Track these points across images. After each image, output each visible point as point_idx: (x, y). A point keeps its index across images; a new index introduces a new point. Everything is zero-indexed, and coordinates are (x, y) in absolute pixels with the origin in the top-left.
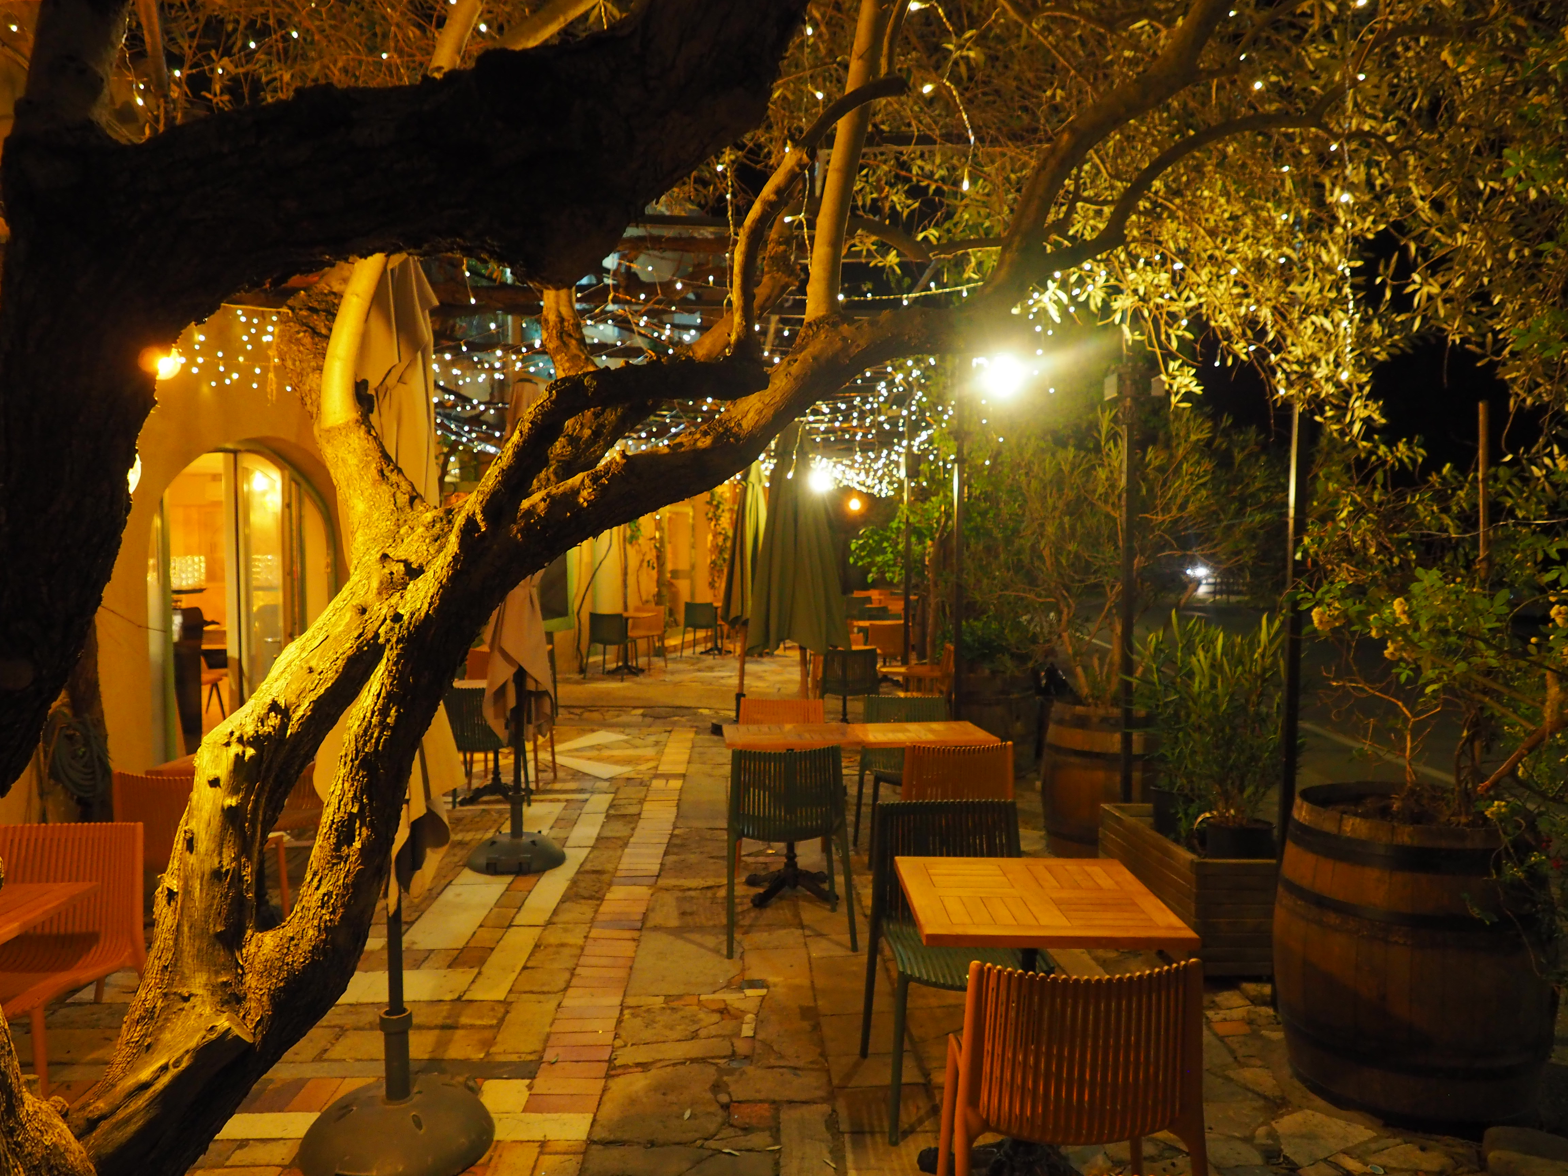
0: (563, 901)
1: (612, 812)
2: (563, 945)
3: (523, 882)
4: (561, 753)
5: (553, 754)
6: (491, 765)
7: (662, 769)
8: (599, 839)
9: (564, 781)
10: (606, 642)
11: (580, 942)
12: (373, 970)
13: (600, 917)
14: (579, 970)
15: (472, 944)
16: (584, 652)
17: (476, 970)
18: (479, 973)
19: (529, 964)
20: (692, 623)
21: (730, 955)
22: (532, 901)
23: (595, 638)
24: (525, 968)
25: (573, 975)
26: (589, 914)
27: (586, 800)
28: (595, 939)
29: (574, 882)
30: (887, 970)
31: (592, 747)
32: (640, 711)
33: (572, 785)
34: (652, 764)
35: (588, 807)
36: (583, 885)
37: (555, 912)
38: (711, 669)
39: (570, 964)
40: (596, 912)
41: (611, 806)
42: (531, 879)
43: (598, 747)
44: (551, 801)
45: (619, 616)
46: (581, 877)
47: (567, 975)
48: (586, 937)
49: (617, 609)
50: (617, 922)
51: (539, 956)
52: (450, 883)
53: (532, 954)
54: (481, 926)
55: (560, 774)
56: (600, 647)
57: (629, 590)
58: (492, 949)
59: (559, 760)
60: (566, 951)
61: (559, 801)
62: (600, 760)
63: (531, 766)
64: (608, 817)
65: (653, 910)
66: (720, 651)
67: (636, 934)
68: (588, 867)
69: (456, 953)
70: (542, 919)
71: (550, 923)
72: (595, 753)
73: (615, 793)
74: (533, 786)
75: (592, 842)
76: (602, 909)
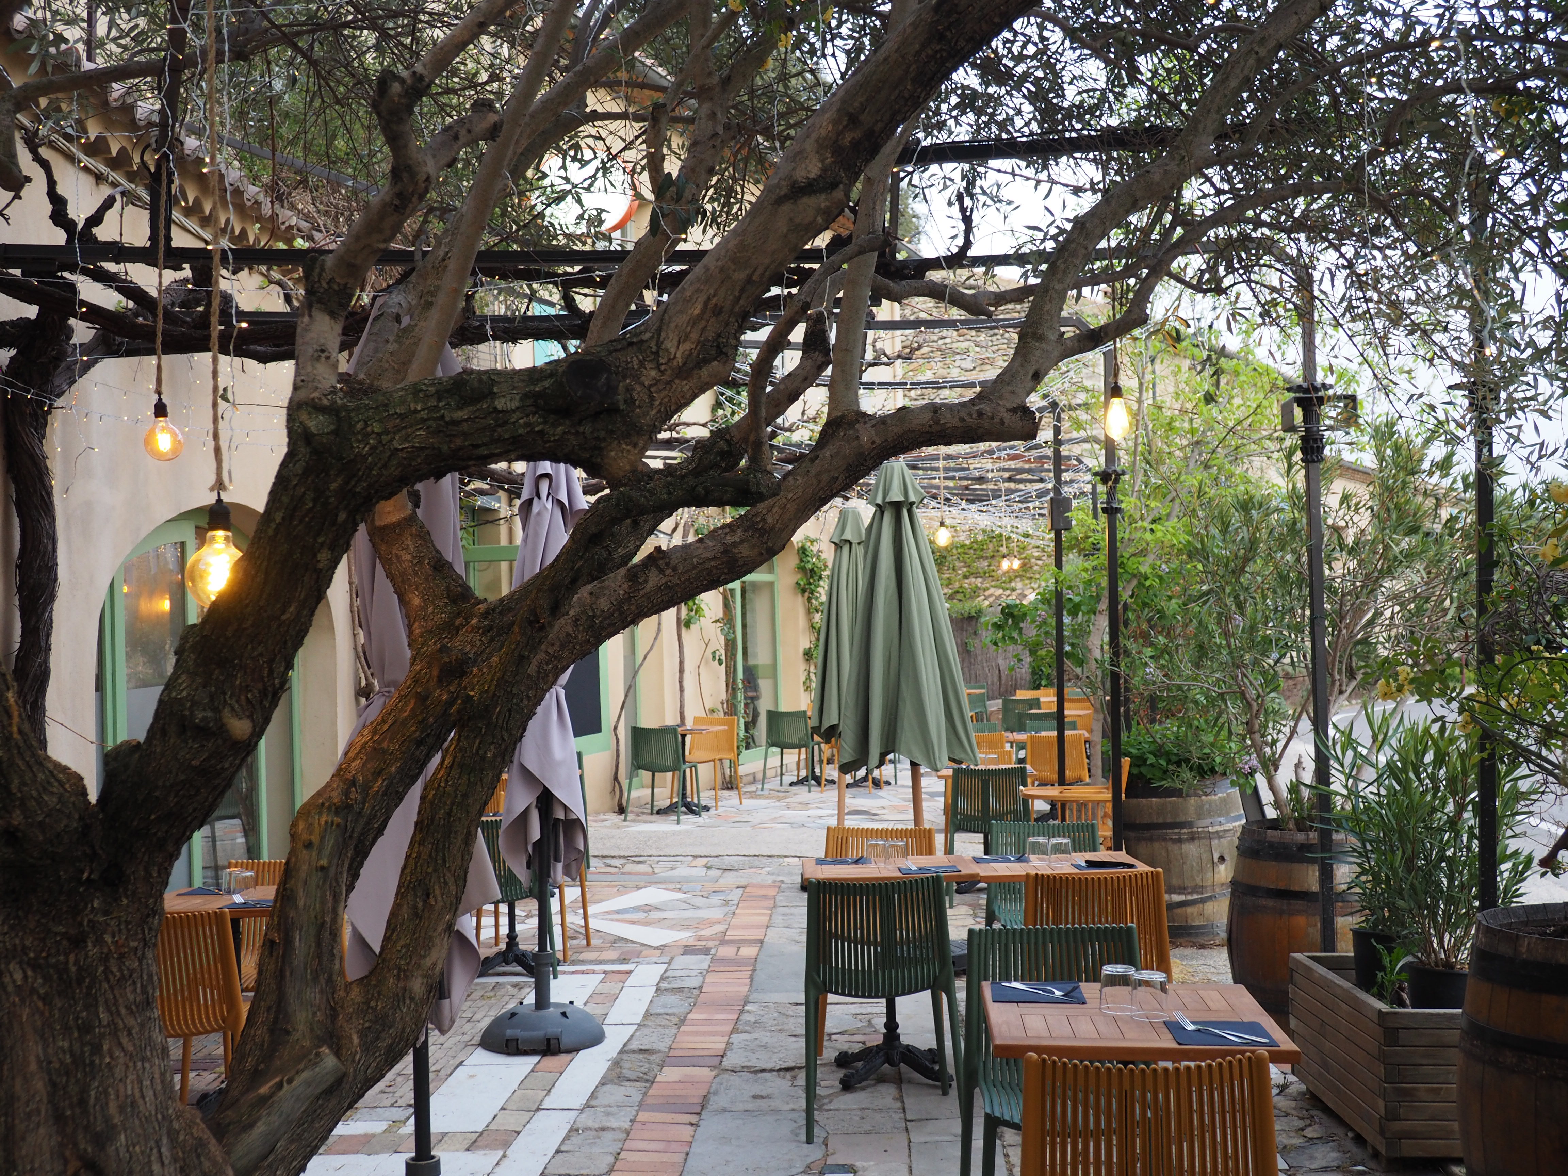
0: (603, 1083)
1: (664, 985)
2: (603, 1129)
3: (551, 1062)
4: (595, 916)
5: (585, 917)
6: (504, 930)
7: (732, 934)
8: (648, 1015)
9: (600, 949)
10: (654, 769)
11: (627, 1125)
12: (377, 1153)
13: (649, 1101)
14: (623, 1155)
15: (491, 1127)
16: (625, 783)
17: (501, 1153)
18: (504, 1156)
19: (563, 1148)
20: (777, 741)
21: (809, 1140)
22: (563, 1083)
23: (639, 762)
24: (558, 1151)
25: (616, 1159)
26: (637, 1097)
27: (629, 972)
28: (644, 1123)
29: (616, 1063)
30: (1006, 1156)
31: (636, 909)
32: (704, 861)
33: (613, 955)
34: (720, 928)
35: (631, 980)
36: (627, 1065)
37: (593, 1095)
38: (805, 805)
39: (616, 1148)
40: (645, 1094)
41: (663, 978)
42: (563, 1058)
43: (648, 908)
44: (583, 972)
45: (672, 730)
46: (625, 1057)
47: (611, 1159)
48: (632, 1121)
49: (670, 719)
50: (672, 1105)
51: (576, 1139)
52: (461, 1063)
53: (567, 1137)
54: (503, 1109)
55: (593, 942)
56: (646, 775)
57: (686, 694)
58: (518, 1133)
59: (593, 924)
60: (608, 1136)
61: (594, 972)
62: (646, 923)
63: (557, 930)
64: (658, 990)
65: (716, 1093)
66: (818, 780)
67: (694, 1119)
68: (634, 1045)
69: (475, 1136)
70: (579, 1101)
71: (588, 1105)
72: (641, 915)
73: (669, 963)
74: (560, 956)
75: (638, 1019)
76: (651, 1092)
